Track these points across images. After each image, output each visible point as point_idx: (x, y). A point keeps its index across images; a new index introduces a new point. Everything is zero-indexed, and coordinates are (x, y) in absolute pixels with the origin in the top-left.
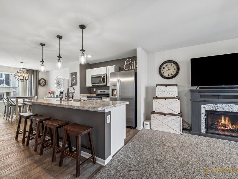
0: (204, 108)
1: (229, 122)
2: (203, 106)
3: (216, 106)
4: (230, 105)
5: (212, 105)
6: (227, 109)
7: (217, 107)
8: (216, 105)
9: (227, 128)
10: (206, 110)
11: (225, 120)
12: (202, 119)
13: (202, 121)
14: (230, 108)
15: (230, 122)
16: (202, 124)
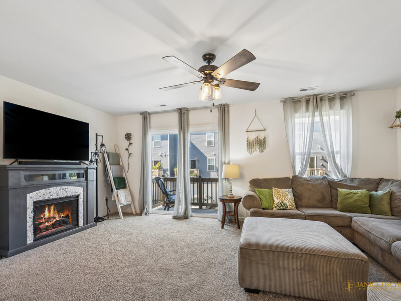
0: (31, 198)
1: (54, 211)
2: (29, 196)
3: (49, 191)
4: (64, 187)
5: (43, 190)
6: (61, 194)
7: (50, 193)
8: (48, 189)
9: (52, 223)
10: (35, 200)
11: (49, 211)
12: (28, 219)
13: (28, 223)
14: (65, 192)
15: (56, 211)
16: (28, 228)
